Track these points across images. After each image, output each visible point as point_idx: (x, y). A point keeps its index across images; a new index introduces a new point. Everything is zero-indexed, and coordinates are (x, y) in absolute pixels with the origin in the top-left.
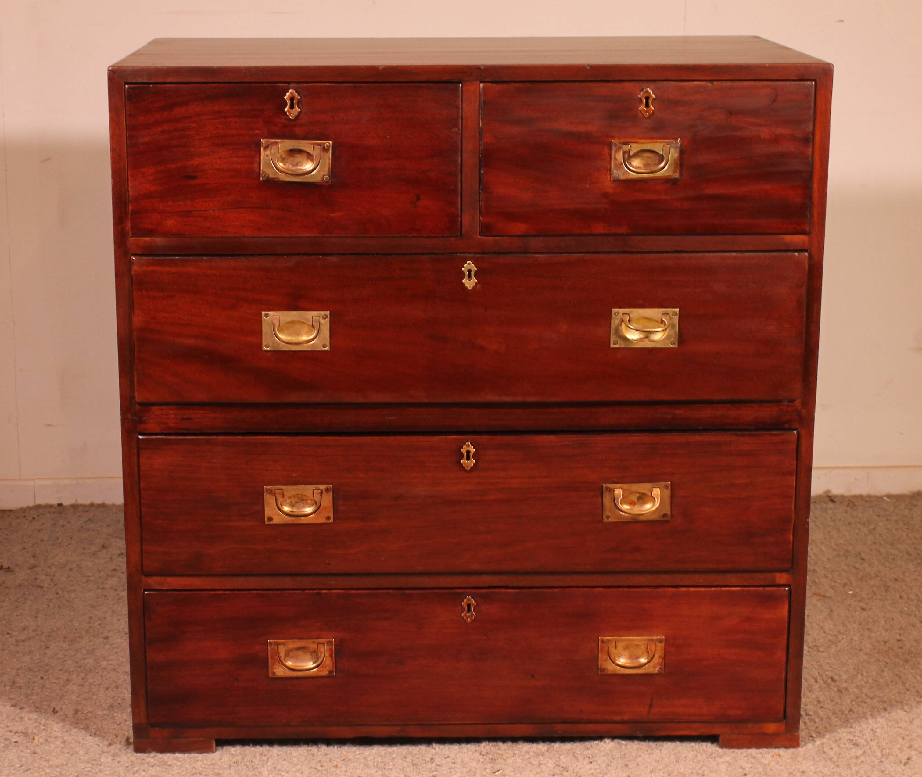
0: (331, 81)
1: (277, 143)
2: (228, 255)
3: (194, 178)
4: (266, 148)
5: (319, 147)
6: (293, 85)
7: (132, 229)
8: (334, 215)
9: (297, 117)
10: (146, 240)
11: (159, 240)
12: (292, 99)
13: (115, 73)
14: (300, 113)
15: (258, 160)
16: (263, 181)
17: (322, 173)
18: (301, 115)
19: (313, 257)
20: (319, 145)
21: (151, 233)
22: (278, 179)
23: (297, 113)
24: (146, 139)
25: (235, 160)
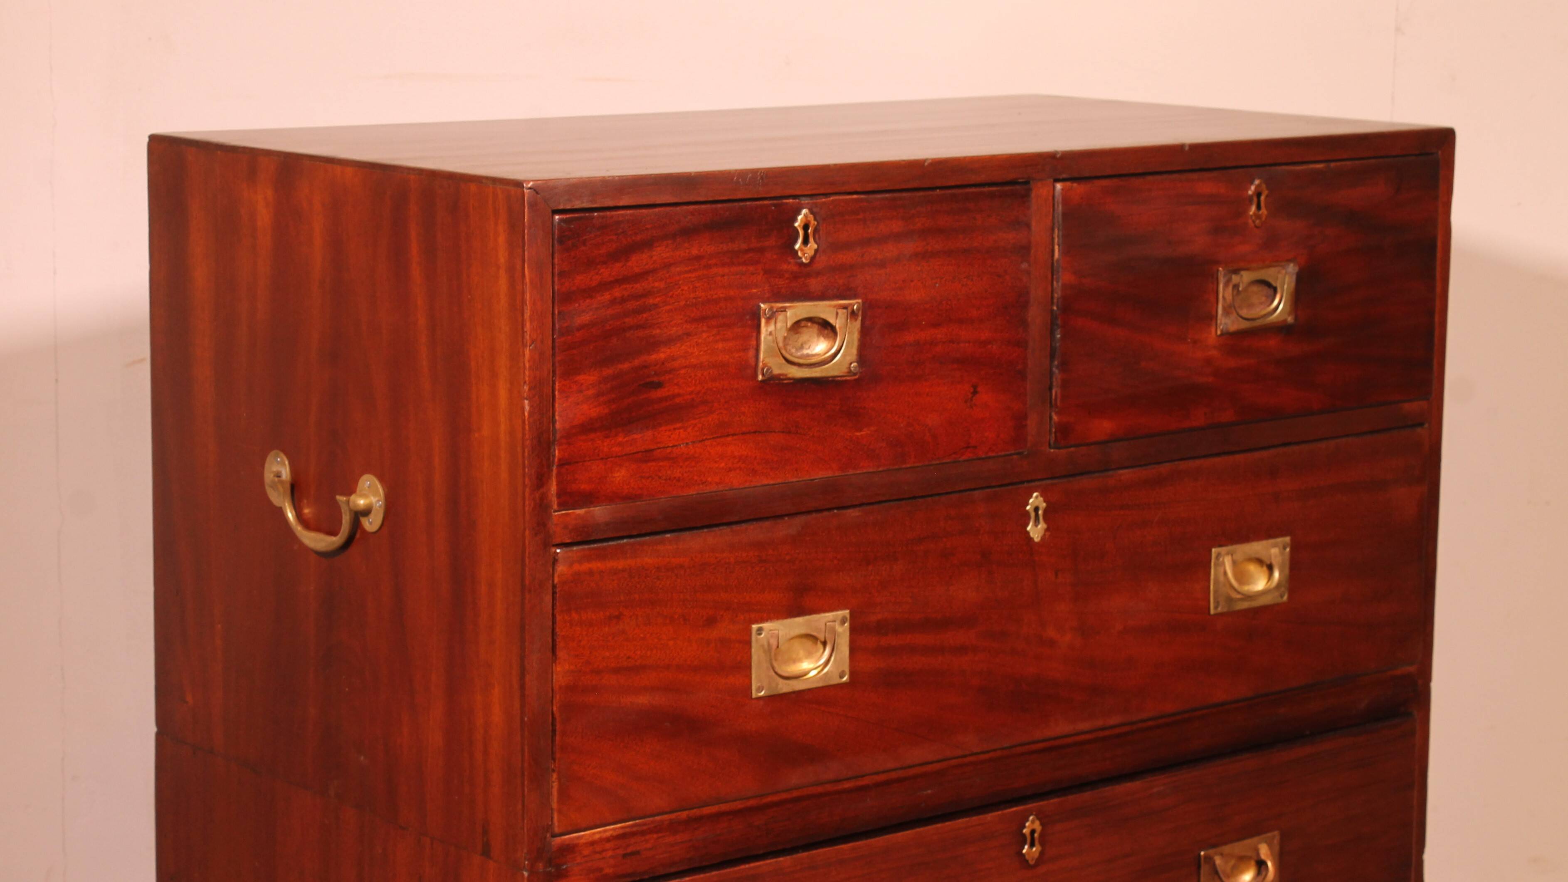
0: (859, 189)
1: (784, 310)
2: (703, 527)
3: (659, 385)
4: (768, 320)
5: (845, 311)
6: (805, 201)
7: (559, 495)
8: (862, 433)
9: (813, 258)
10: (579, 515)
11: (599, 513)
12: (806, 227)
13: (537, 193)
14: (816, 251)
15: (755, 343)
16: (762, 381)
17: (849, 359)
18: (818, 256)
19: (826, 513)
20: (845, 307)
21: (589, 499)
22: (786, 375)
23: (812, 253)
24: (586, 318)
25: (720, 345)
